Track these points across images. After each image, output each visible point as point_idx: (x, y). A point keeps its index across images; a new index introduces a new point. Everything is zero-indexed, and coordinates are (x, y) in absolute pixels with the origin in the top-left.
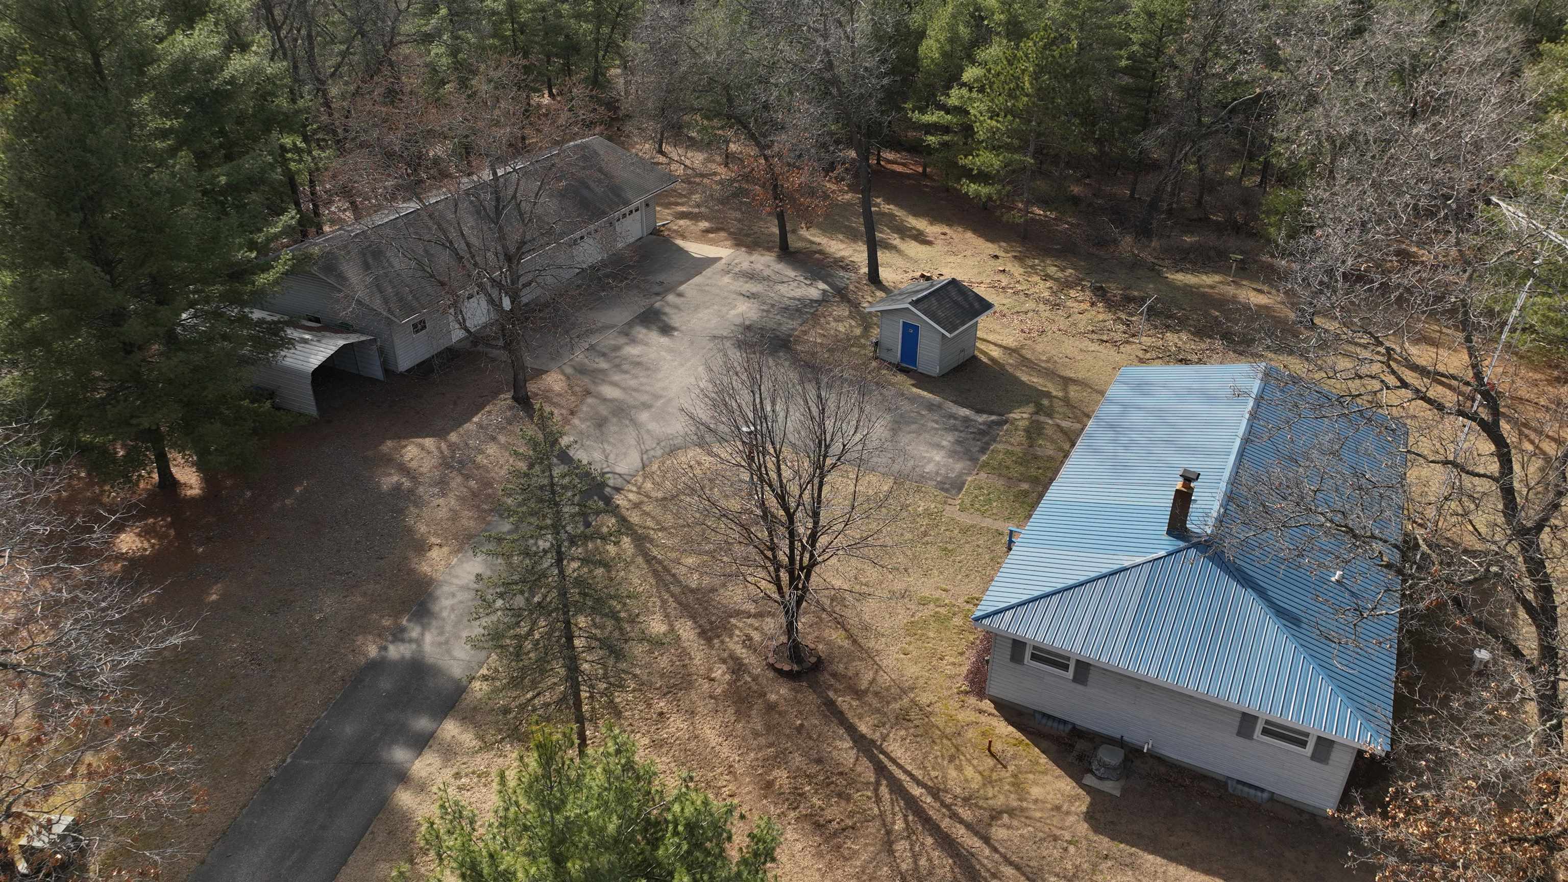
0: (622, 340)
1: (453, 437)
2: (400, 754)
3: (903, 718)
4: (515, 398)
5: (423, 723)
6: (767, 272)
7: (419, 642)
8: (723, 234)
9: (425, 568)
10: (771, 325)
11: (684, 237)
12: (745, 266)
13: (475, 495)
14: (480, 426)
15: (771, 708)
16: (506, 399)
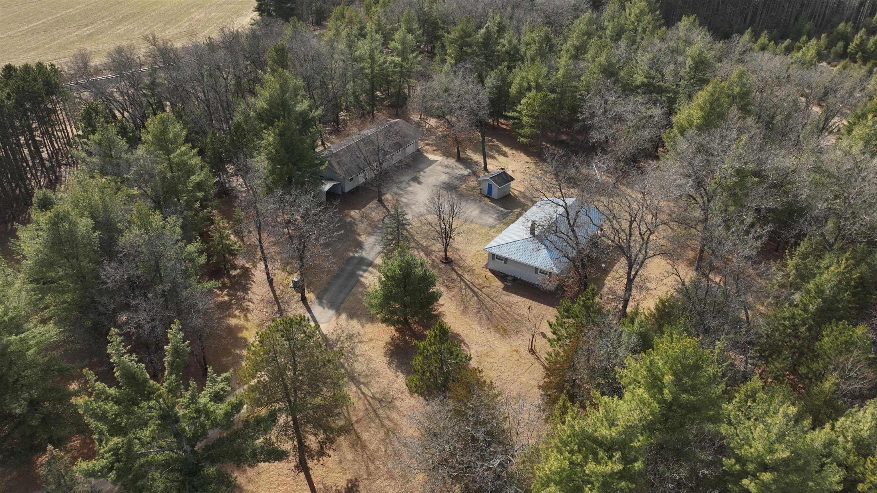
0: (407, 186)
1: (363, 210)
2: (361, 273)
3: (469, 271)
4: (378, 201)
5: (365, 268)
6: (452, 165)
7: (361, 253)
8: (440, 152)
9: (360, 239)
10: (451, 182)
11: (427, 152)
12: (446, 163)
13: (370, 224)
14: (370, 208)
15: (440, 268)
16: (376, 201)
